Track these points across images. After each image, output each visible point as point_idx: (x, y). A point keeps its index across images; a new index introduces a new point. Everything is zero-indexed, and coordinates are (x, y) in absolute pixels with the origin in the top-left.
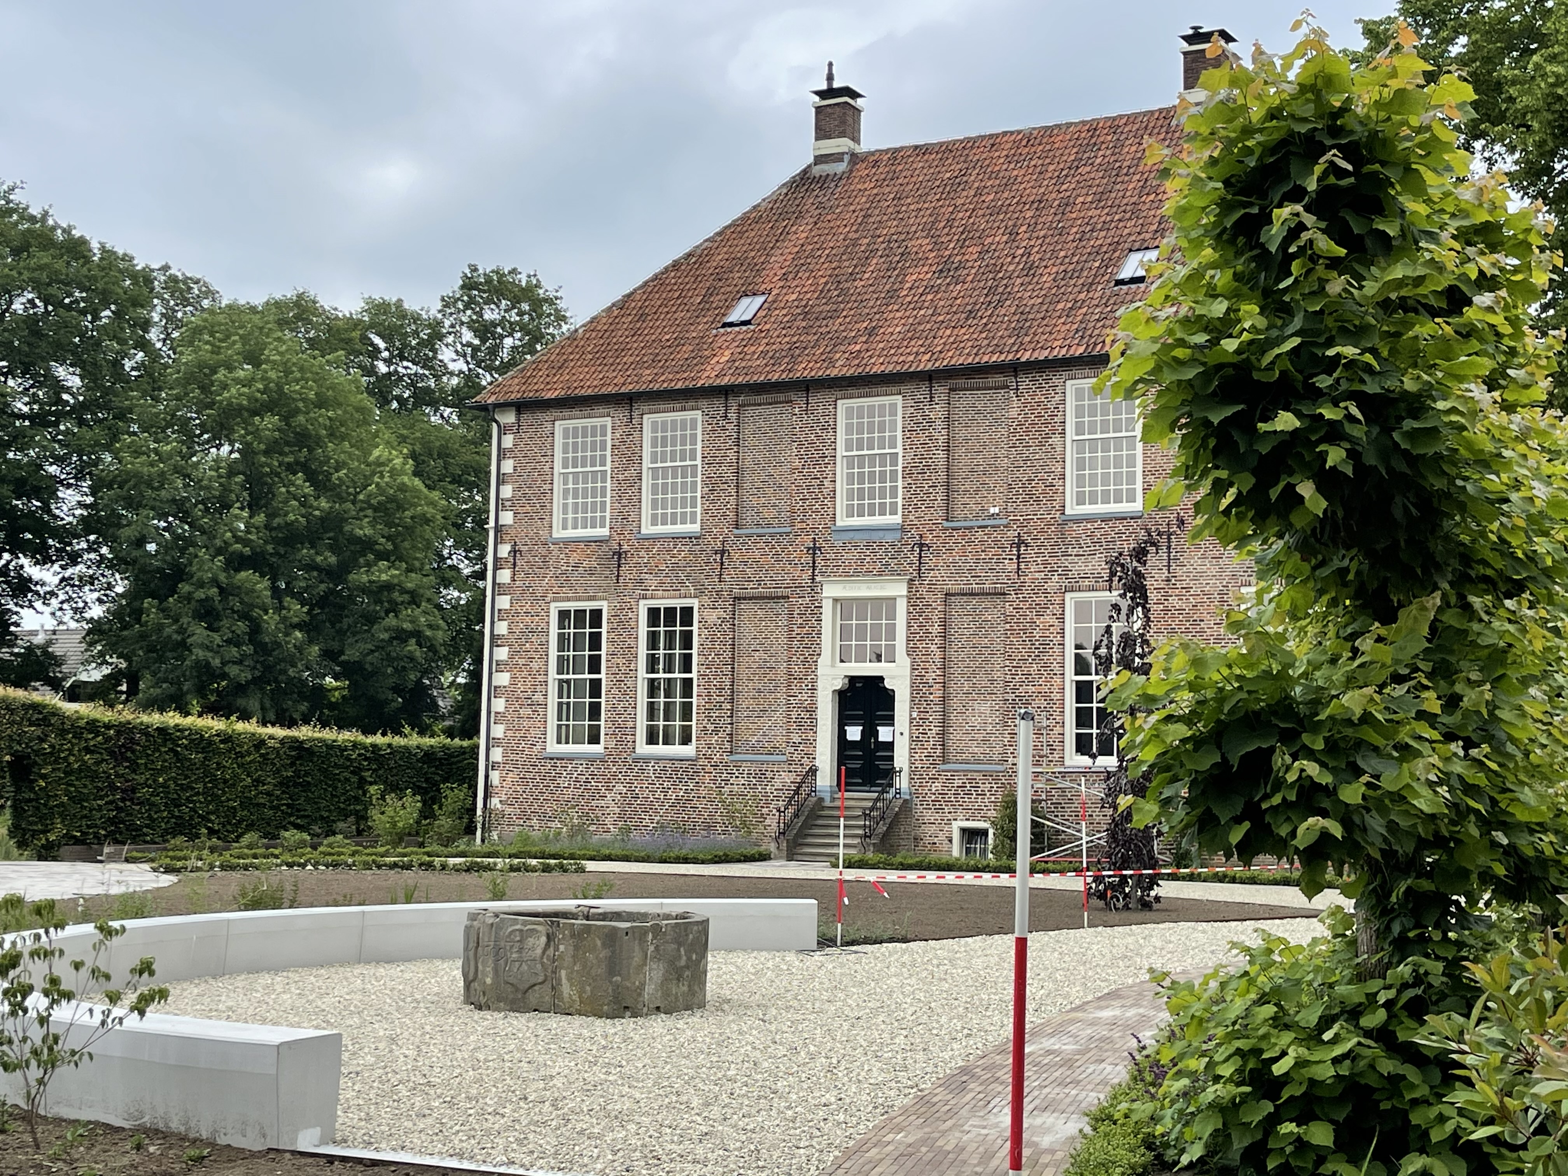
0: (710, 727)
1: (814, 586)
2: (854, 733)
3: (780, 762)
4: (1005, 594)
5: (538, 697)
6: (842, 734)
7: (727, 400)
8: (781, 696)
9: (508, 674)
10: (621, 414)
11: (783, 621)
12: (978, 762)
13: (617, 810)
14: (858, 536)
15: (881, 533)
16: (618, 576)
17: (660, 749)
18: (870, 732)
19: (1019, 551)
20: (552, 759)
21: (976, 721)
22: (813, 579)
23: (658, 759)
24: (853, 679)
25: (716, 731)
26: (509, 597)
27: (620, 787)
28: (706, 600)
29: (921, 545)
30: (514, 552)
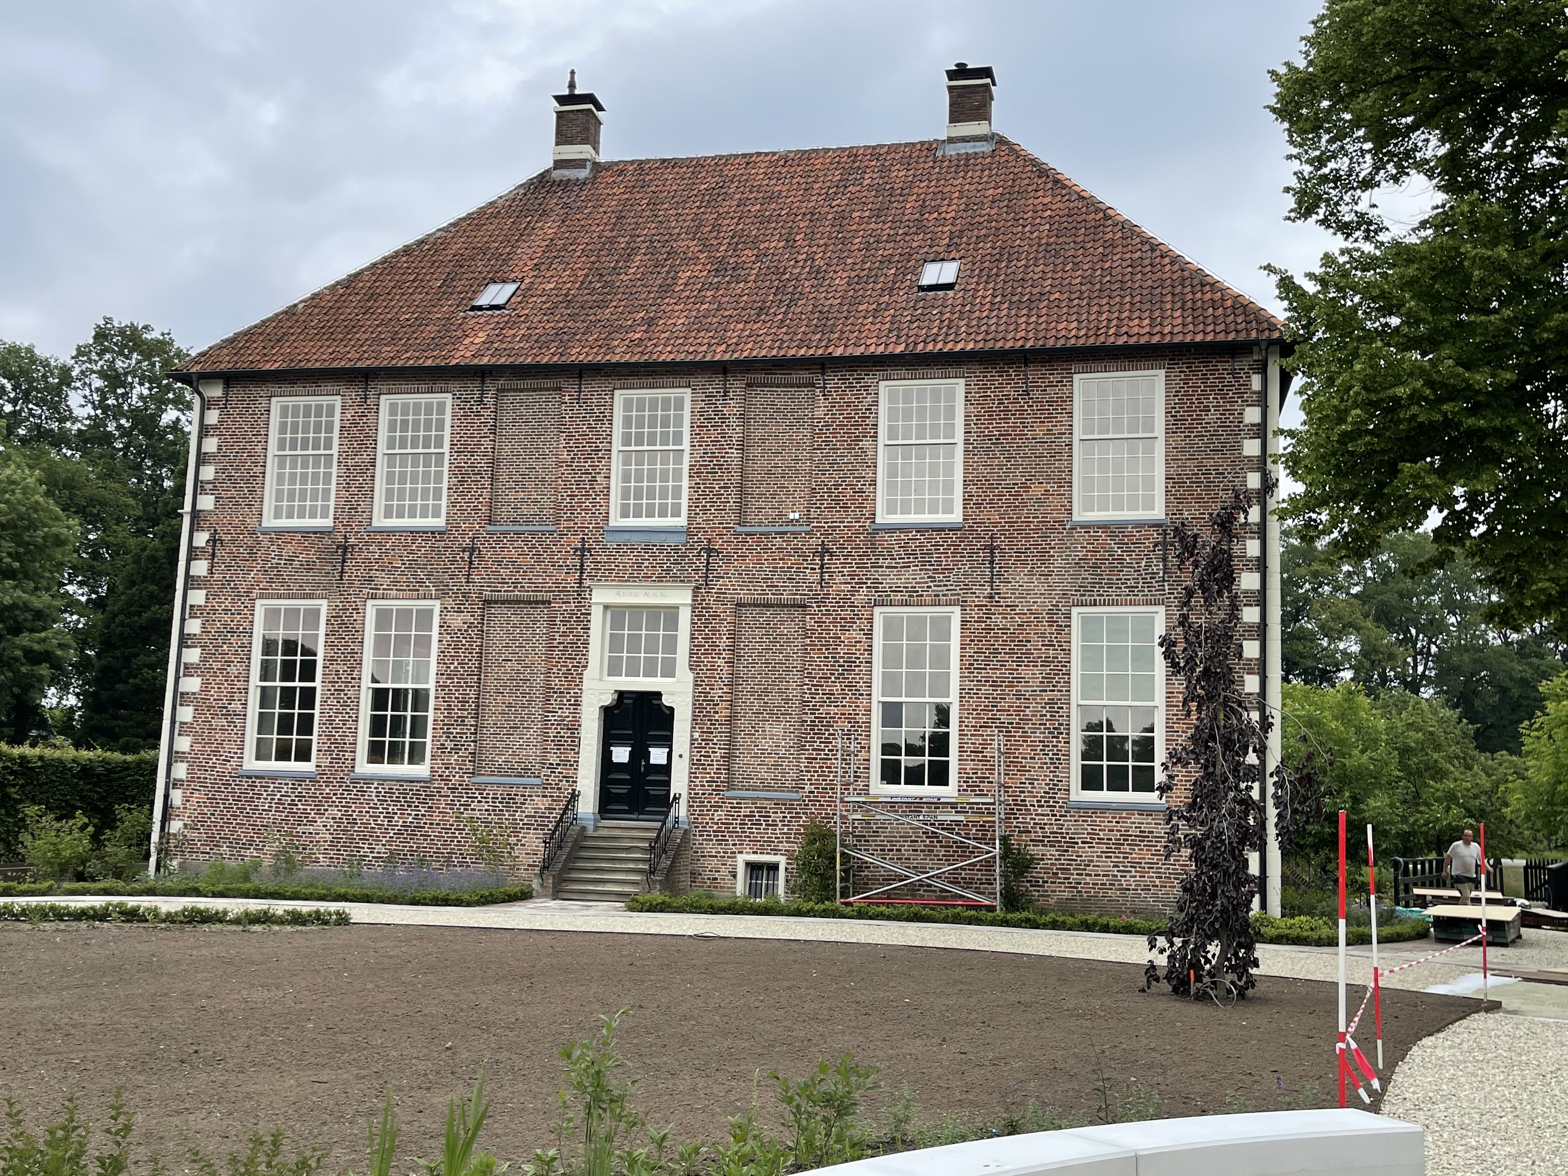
0: (449, 745)
1: (581, 592)
2: (621, 754)
3: (532, 786)
4: (805, 606)
5: (236, 706)
6: (606, 755)
7: (483, 382)
8: (537, 711)
9: (200, 679)
10: (353, 394)
11: (541, 628)
12: (767, 788)
13: (329, 837)
14: (636, 538)
15: (663, 536)
16: (342, 572)
17: (385, 769)
18: (640, 754)
19: (822, 560)
20: (250, 777)
21: (766, 744)
22: (580, 583)
23: (383, 780)
24: (621, 694)
25: (456, 749)
26: (204, 592)
27: (335, 812)
28: (450, 602)
29: (709, 551)
30: (214, 541)
